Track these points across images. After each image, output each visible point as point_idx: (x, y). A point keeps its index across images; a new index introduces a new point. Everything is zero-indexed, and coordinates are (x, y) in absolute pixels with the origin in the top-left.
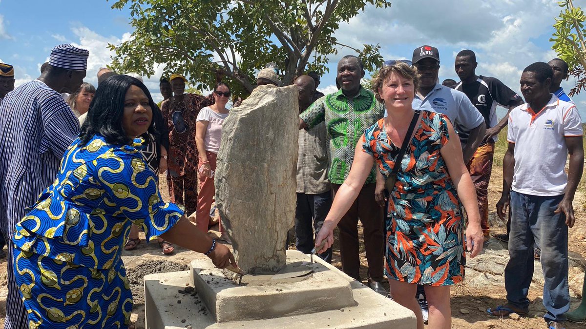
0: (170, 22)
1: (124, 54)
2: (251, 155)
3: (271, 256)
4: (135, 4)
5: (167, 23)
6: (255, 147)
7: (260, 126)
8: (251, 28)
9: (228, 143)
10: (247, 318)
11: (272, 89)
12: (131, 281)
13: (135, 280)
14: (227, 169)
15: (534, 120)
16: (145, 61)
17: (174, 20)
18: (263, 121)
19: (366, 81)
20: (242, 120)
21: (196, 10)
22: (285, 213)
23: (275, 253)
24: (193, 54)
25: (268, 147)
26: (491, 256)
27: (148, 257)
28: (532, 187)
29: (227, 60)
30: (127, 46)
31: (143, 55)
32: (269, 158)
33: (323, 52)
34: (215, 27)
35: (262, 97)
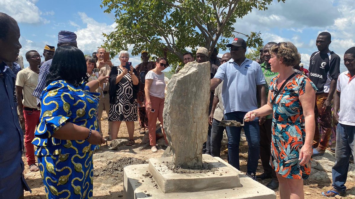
0: (137, 21)
1: (111, 39)
2: (183, 101)
3: (194, 157)
4: (118, 10)
5: (136, 21)
6: (186, 96)
7: (188, 84)
8: (183, 23)
9: (171, 94)
10: (180, 191)
11: (195, 64)
12: (114, 169)
13: (116, 168)
14: (170, 108)
15: (350, 80)
16: (122, 43)
17: (140, 19)
18: (190, 82)
19: (253, 51)
20: (178, 81)
21: (152, 13)
22: (202, 133)
23: (196, 156)
24: (150, 38)
25: (193, 96)
26: (326, 161)
27: (123, 155)
28: (348, 120)
29: (169, 42)
30: (113, 34)
31: (121, 39)
32: (193, 103)
33: (227, 36)
34: (163, 23)
35: (190, 69)
